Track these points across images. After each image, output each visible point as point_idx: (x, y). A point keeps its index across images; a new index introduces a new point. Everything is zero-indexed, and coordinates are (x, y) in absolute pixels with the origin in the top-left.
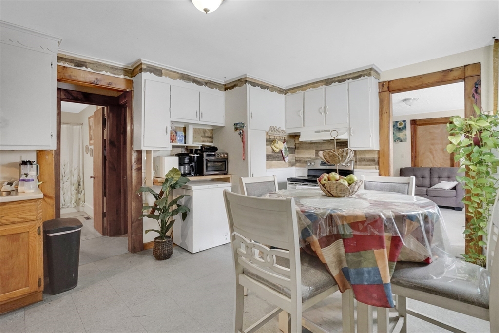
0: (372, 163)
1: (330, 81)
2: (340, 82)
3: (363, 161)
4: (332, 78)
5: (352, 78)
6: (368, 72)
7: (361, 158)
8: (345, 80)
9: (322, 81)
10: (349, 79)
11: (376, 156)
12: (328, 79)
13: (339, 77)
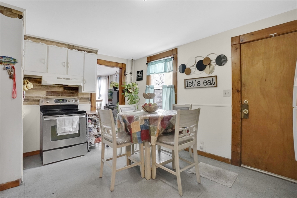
0: (88, 100)
1: (72, 47)
2: (79, 50)
3: (82, 99)
4: (74, 46)
5: (86, 51)
6: (96, 52)
7: (81, 97)
8: (82, 51)
9: (66, 45)
10: (85, 51)
11: (89, 96)
12: (71, 45)
13: (78, 47)
